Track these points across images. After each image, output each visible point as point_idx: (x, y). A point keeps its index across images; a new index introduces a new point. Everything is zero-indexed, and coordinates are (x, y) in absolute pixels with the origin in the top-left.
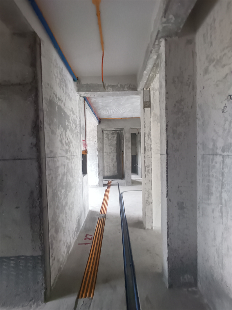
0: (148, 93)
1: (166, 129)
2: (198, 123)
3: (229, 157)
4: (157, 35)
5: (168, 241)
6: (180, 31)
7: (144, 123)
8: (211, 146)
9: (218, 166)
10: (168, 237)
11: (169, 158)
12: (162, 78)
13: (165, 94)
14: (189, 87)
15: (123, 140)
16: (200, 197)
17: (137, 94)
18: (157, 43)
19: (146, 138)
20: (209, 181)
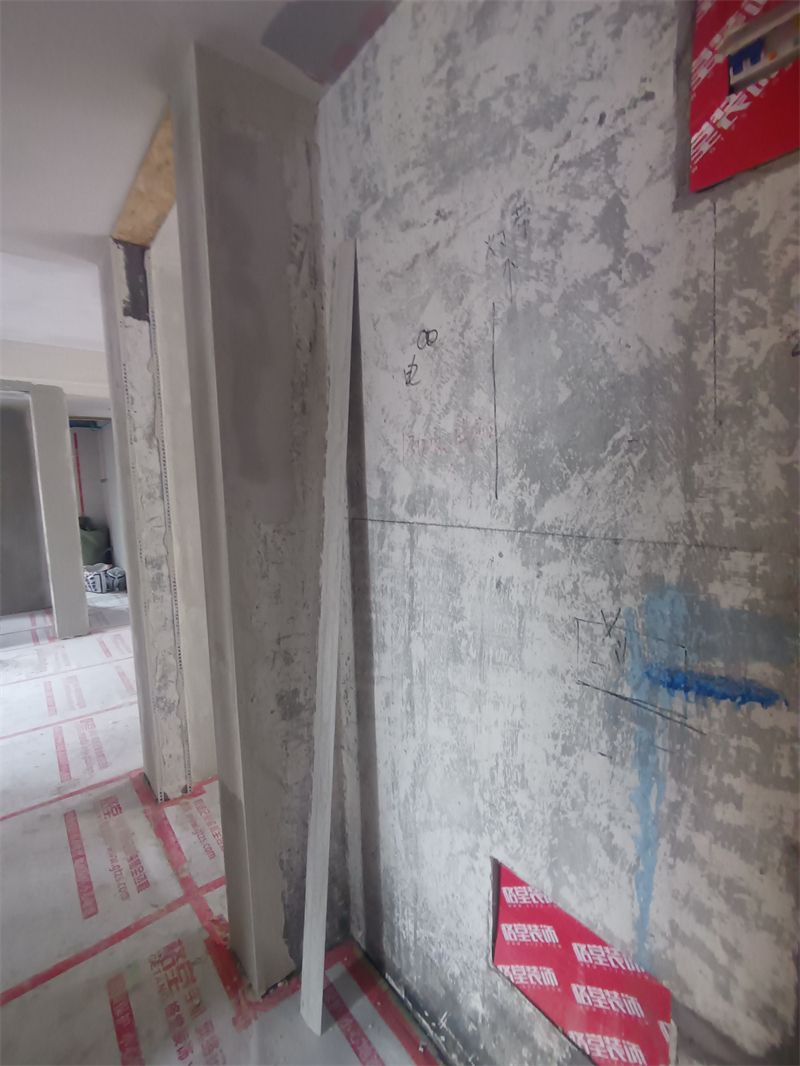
3: (426, 532)
9: (396, 556)
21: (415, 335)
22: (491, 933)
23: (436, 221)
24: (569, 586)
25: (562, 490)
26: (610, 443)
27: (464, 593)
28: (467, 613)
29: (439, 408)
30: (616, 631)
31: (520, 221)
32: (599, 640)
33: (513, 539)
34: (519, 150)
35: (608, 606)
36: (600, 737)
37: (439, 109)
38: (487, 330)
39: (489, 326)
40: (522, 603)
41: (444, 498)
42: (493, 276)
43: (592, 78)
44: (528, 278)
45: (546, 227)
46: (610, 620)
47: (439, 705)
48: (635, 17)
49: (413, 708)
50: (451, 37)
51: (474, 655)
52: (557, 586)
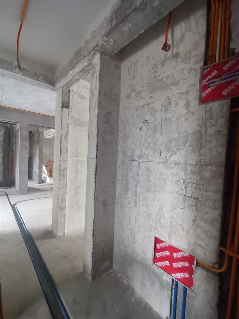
0: (67, 93)
1: (97, 135)
2: (120, 135)
3: (143, 163)
4: (95, 47)
5: (93, 238)
6: (113, 55)
7: (62, 123)
8: (130, 154)
9: (134, 169)
10: (93, 235)
11: (98, 162)
12: (95, 87)
13: (97, 103)
14: (115, 103)
15: (14, 138)
16: (119, 193)
17: (54, 90)
18: (92, 53)
19: (63, 140)
20: (127, 180)
21: (143, 121)
22: (153, 255)
23: (150, 98)
24: (176, 174)
25: (175, 154)
26: (185, 146)
27: (151, 176)
28: (152, 181)
29: (148, 136)
30: (185, 182)
31: (169, 102)
32: (182, 184)
33: (164, 164)
34: (169, 89)
35: (184, 178)
36: (181, 205)
37: (152, 77)
38: (160, 121)
39: (161, 121)
40: (165, 178)
41: (148, 156)
42: (162, 111)
43: (184, 79)
44: (170, 113)
45: (174, 104)
46: (184, 180)
47: (143, 202)
48: (192, 71)
49: (136, 204)
50: (155, 64)
51: (153, 190)
52: (173, 174)
